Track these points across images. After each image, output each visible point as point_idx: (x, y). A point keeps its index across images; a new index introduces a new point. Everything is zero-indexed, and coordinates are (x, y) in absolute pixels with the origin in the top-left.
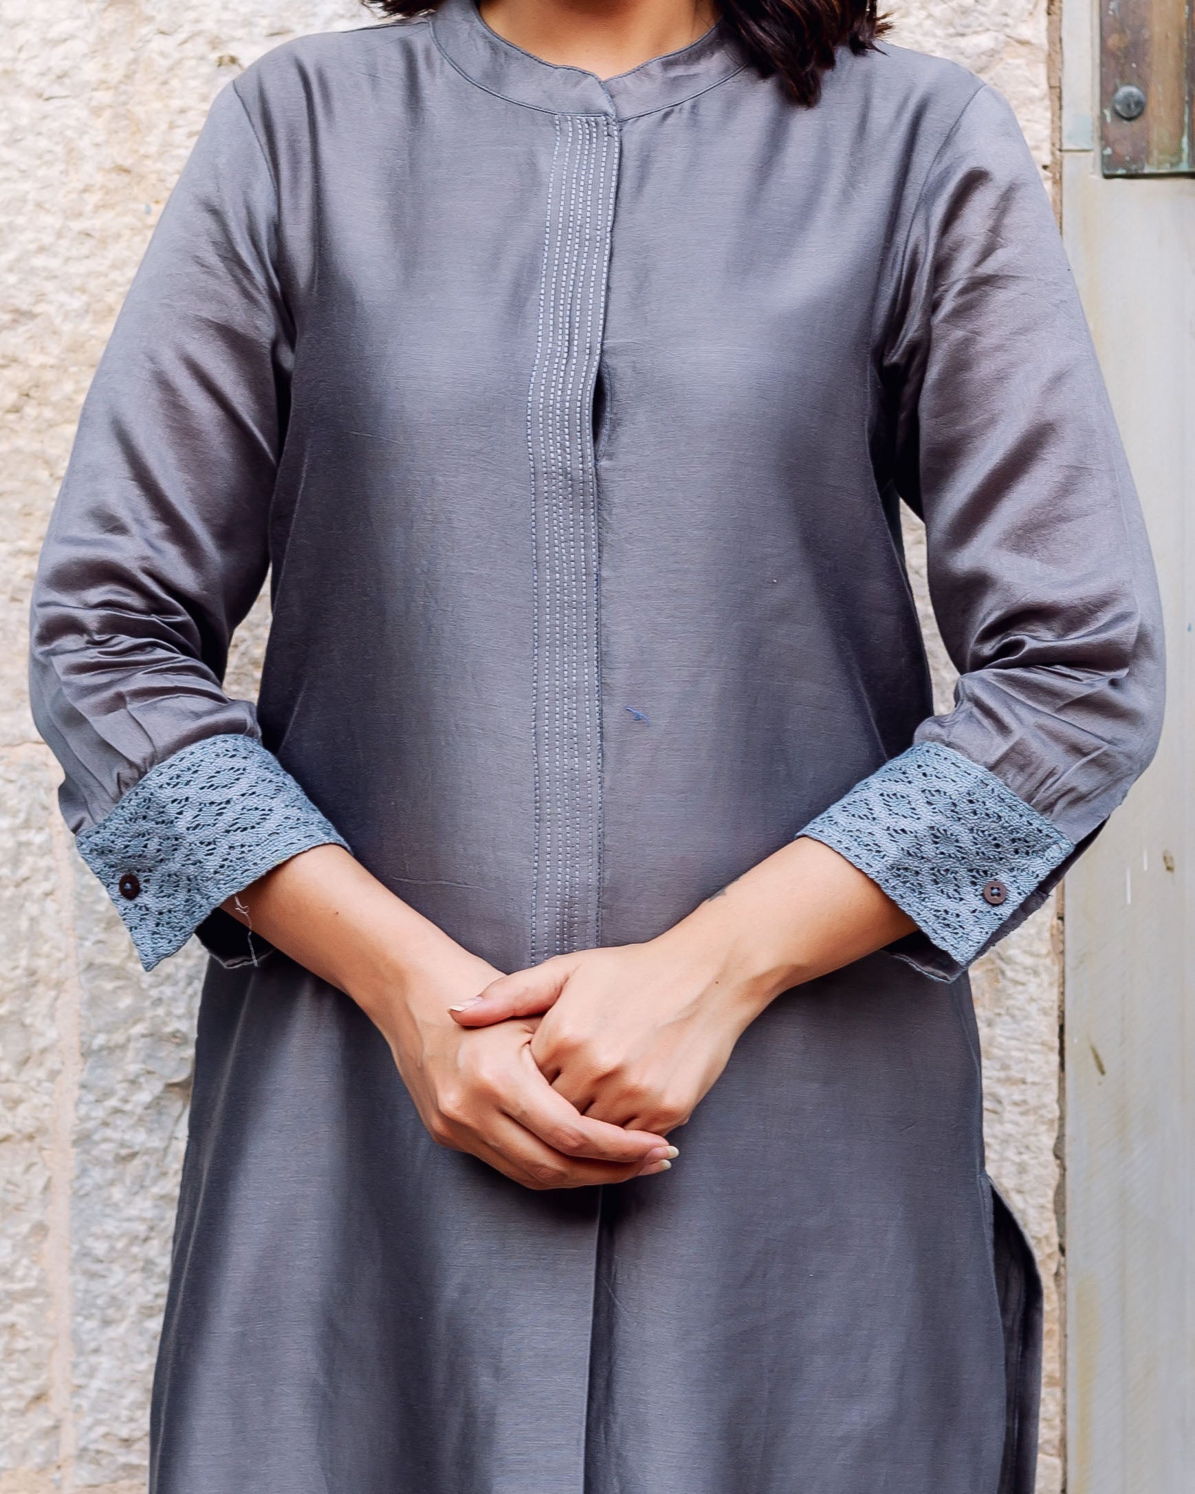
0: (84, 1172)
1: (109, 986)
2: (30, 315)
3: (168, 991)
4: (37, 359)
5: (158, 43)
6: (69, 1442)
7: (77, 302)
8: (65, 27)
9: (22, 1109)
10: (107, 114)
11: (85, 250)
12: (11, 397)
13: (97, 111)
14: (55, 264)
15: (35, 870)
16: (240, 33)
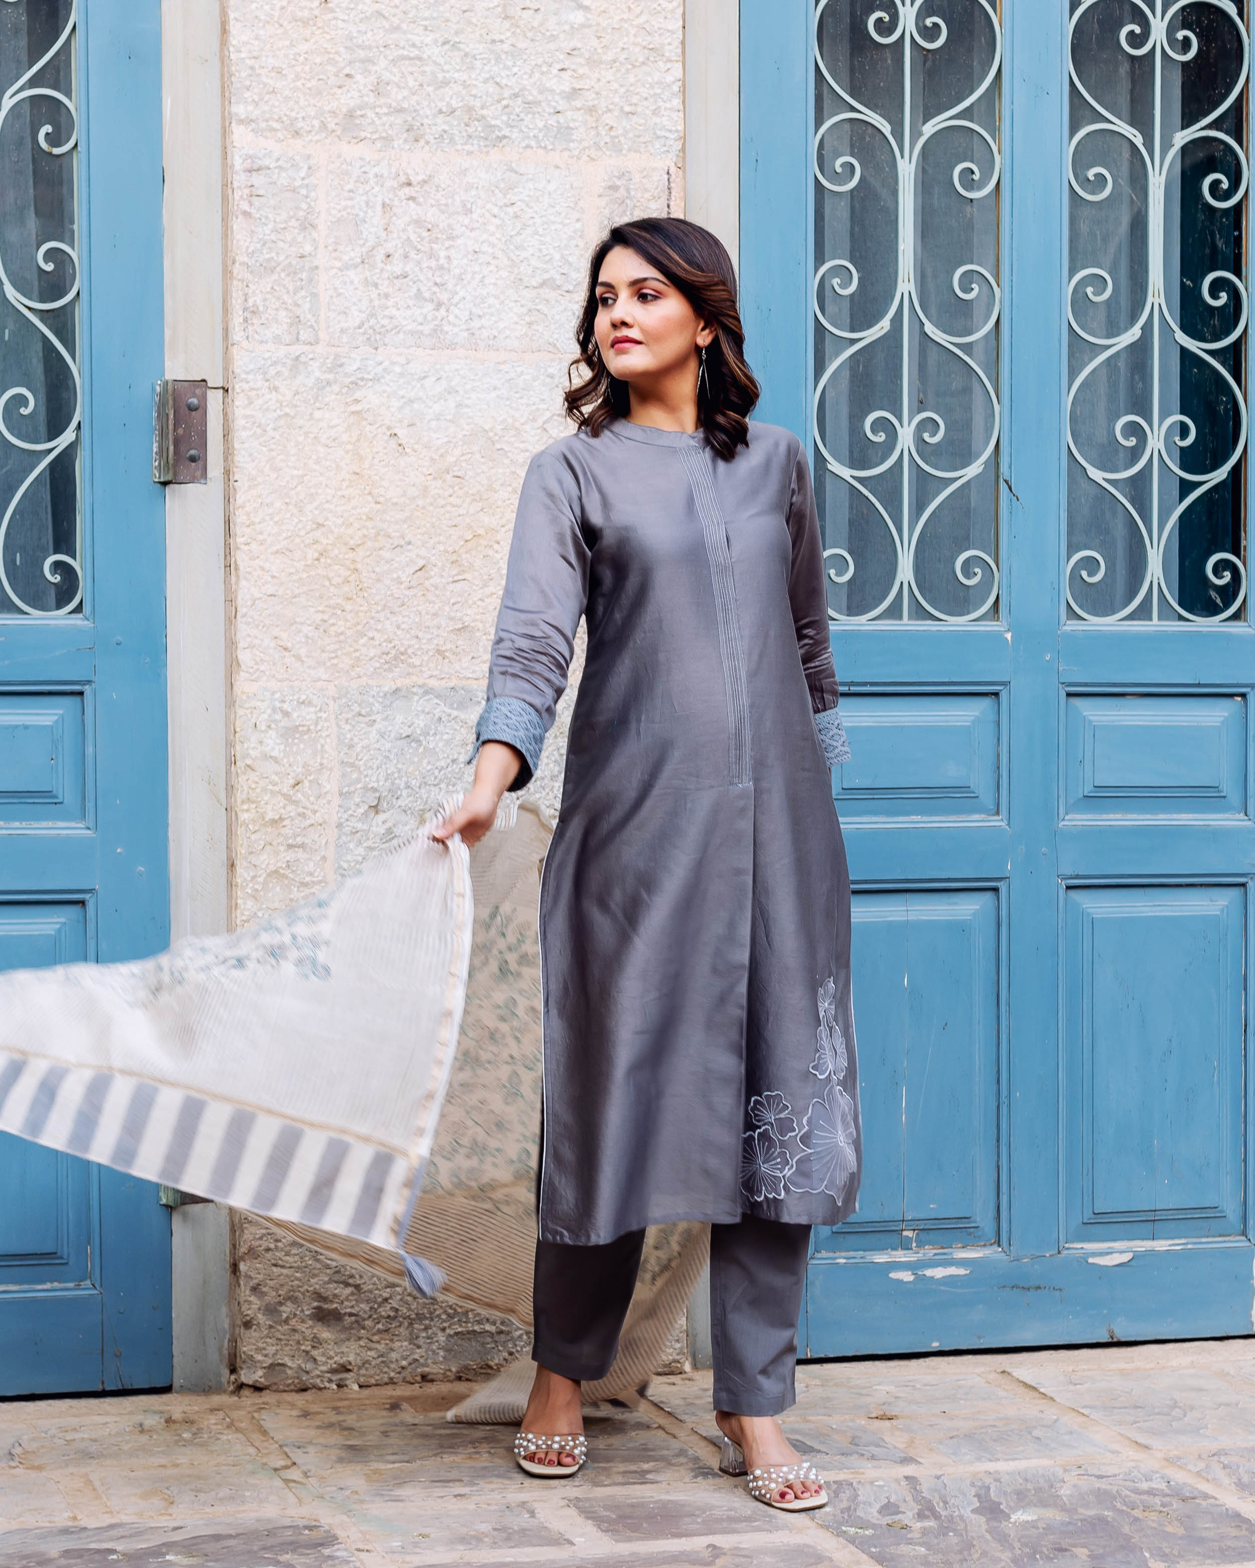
0: (340, 837)
1: (349, 770)
2: (323, 525)
3: (370, 772)
4: (325, 541)
5: (368, 428)
7: (340, 521)
8: (336, 422)
9: (317, 814)
10: (351, 453)
11: (342, 502)
12: (316, 555)
13: (347, 452)
14: (332, 507)
15: (323, 727)
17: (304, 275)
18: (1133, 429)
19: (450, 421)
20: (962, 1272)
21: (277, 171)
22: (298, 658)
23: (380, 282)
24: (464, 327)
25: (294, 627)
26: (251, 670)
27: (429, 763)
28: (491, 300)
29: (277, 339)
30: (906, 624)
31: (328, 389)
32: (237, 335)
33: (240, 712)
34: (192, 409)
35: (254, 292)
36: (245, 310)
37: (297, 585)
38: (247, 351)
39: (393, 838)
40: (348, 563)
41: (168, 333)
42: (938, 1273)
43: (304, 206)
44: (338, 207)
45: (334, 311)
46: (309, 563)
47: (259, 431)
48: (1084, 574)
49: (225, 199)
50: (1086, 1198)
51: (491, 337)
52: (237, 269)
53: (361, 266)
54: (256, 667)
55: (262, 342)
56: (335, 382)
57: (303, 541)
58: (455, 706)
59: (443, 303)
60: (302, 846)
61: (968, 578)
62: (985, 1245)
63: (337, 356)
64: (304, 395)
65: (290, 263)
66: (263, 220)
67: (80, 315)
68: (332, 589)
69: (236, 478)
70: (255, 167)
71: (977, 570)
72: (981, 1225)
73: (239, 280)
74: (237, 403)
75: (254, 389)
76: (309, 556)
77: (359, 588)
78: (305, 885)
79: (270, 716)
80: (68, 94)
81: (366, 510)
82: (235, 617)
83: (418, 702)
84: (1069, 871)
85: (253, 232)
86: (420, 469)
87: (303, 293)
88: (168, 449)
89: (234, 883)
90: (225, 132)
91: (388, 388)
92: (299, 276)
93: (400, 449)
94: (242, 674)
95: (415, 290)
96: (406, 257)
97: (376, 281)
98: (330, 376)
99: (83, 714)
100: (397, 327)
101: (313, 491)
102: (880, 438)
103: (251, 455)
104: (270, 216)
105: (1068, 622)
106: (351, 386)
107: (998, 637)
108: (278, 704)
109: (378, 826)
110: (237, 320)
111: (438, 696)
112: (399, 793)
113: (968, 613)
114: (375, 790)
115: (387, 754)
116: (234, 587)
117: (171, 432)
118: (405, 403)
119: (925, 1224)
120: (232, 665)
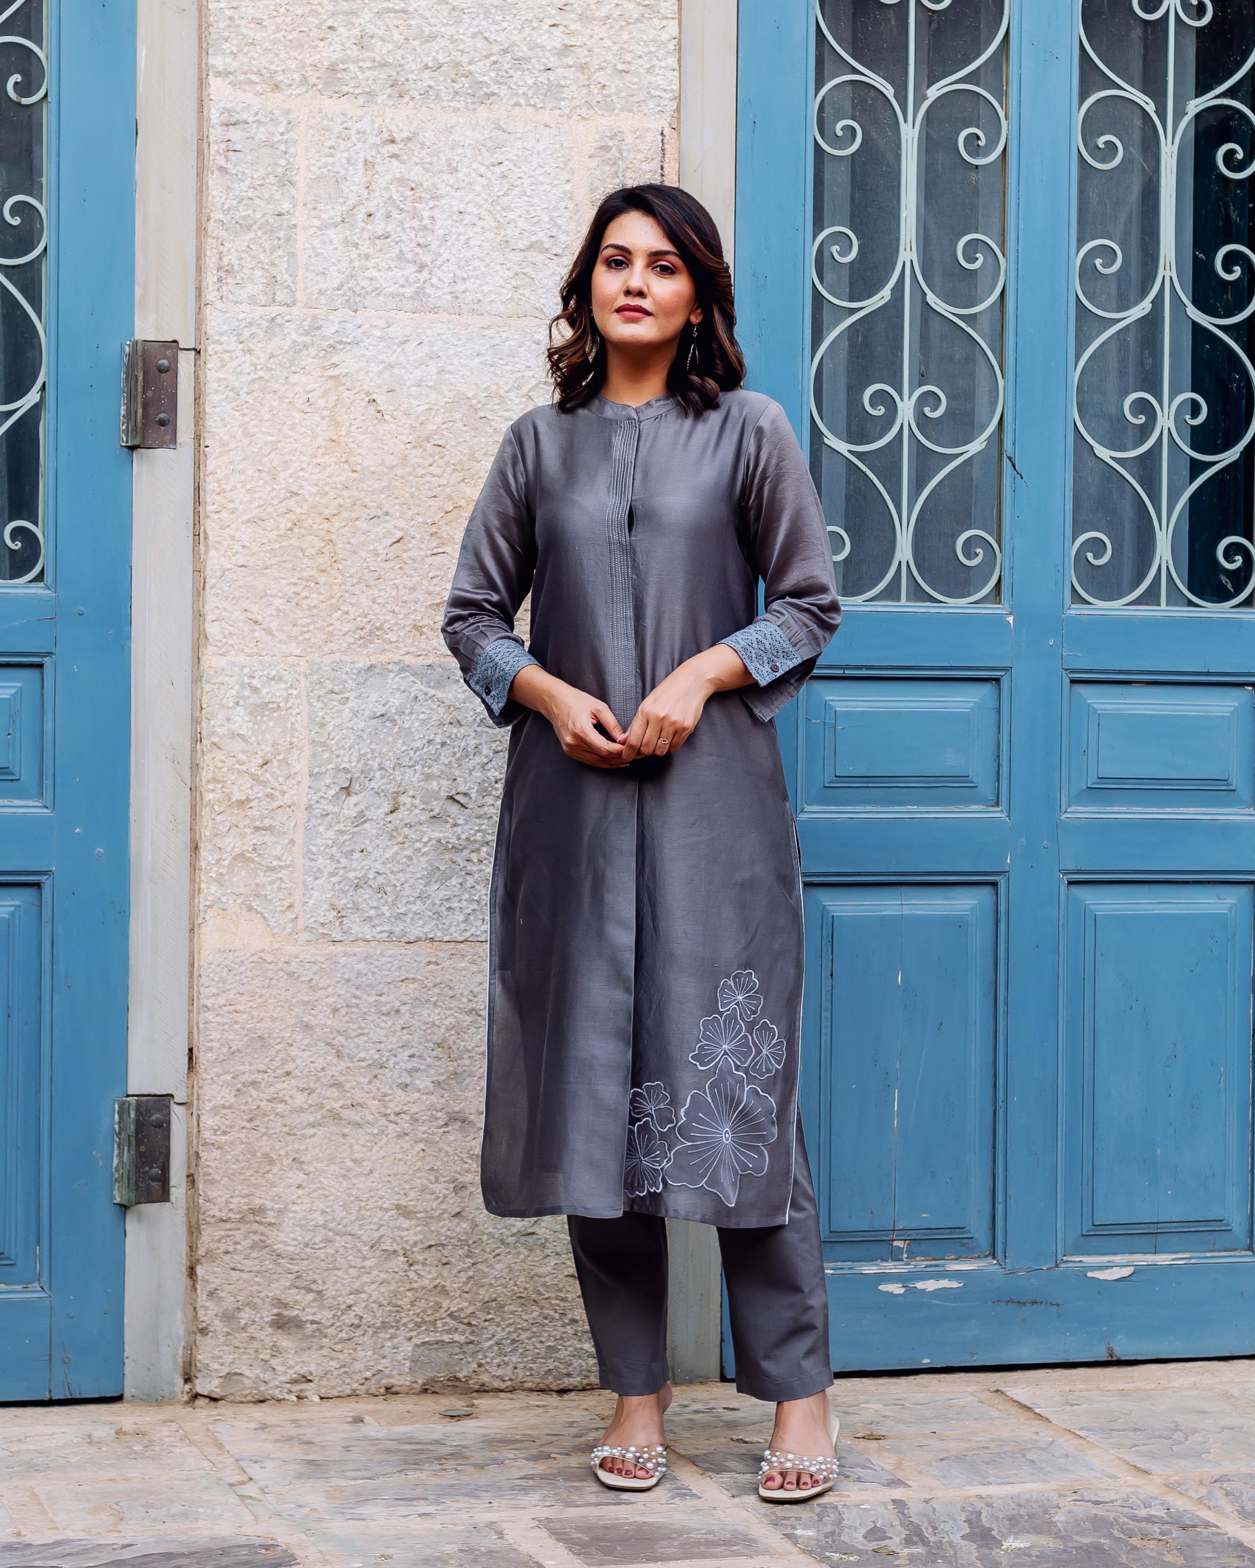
0: (309, 820)
1: (320, 750)
2: (297, 494)
3: (342, 752)
4: (299, 511)
5: (346, 393)
6: (301, 926)
7: (314, 490)
8: (313, 386)
9: (286, 795)
10: (327, 419)
11: (318, 470)
12: (289, 525)
13: (323, 418)
14: (306, 475)
15: (293, 704)
16: (377, 390)
17: (281, 234)
18: (1142, 407)
19: (431, 387)
20: (954, 1284)
21: (255, 125)
22: (269, 632)
23: (360, 242)
24: (448, 290)
25: (265, 600)
26: (219, 644)
27: (404, 743)
28: (476, 263)
29: (252, 300)
30: (904, 605)
31: (304, 352)
32: (211, 294)
33: (207, 687)
34: (162, 370)
35: (229, 251)
36: (219, 269)
37: (268, 555)
38: (220, 311)
39: (365, 822)
40: (322, 533)
41: (138, 291)
42: (930, 1285)
43: (283, 162)
44: (318, 164)
45: (312, 271)
46: (281, 532)
47: (231, 394)
48: (1090, 556)
49: (200, 154)
50: (1085, 1209)
51: (476, 301)
52: (211, 226)
53: (341, 225)
54: (224, 641)
55: (237, 302)
56: (312, 345)
57: (276, 511)
58: (432, 684)
59: (426, 265)
60: (269, 829)
61: (969, 558)
62: (979, 1257)
63: (315, 318)
64: (280, 358)
65: (267, 221)
66: (240, 176)
67: (47, 271)
68: (305, 560)
69: (207, 444)
70: (233, 121)
71: (978, 550)
72: (975, 1235)
73: (214, 238)
74: (209, 365)
75: (227, 351)
76: (282, 526)
77: (333, 560)
78: (273, 869)
79: (238, 693)
80: (39, 43)
81: (342, 479)
82: (204, 589)
83: (393, 679)
84: (1071, 866)
85: (229, 188)
86: (399, 437)
87: (280, 252)
88: (136, 412)
89: (197, 867)
90: (202, 84)
91: (367, 353)
92: (277, 234)
93: (379, 415)
94: (210, 648)
95: (397, 251)
96: (388, 216)
97: (357, 241)
98: (307, 339)
99: (43, 687)
100: (377, 289)
101: (287, 458)
102: (880, 411)
103: (223, 420)
104: (247, 171)
105: (1073, 606)
106: (329, 350)
107: (999, 620)
108: (247, 680)
109: (350, 807)
110: (210, 279)
111: (414, 674)
112: (372, 774)
113: (969, 595)
114: (346, 771)
115: (360, 733)
116: (202, 556)
117: (140, 394)
118: (385, 368)
119: (917, 1235)
120: (199, 639)
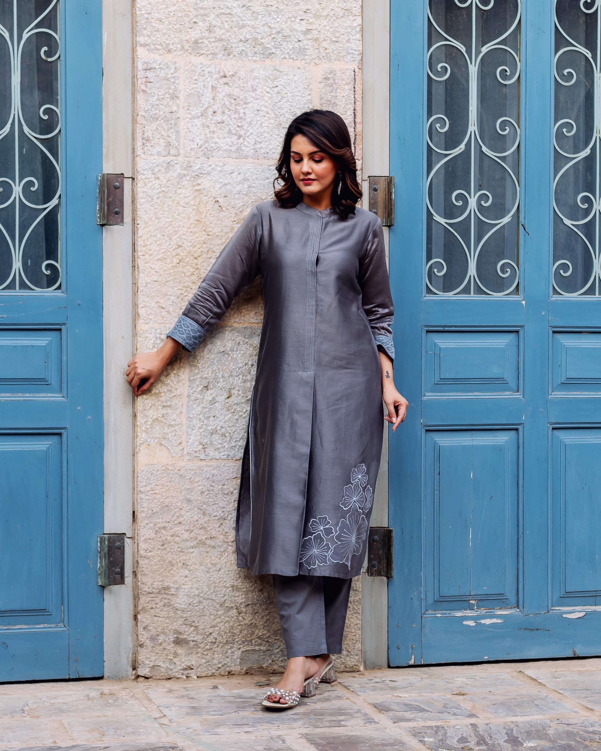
0: (189, 402)
1: (194, 368)
2: (181, 246)
3: (204, 370)
4: (182, 254)
5: (204, 198)
6: (185, 452)
7: (190, 244)
8: (188, 194)
9: (178, 390)
10: (195, 210)
11: (191, 235)
12: (178, 261)
13: (193, 210)
14: (186, 237)
16: (219, 196)
17: (173, 122)
18: (586, 200)
19: (245, 194)
20: (499, 621)
21: (159, 70)
22: (168, 312)
23: (210, 125)
24: (252, 148)
25: (166, 297)
26: (145, 319)
27: (234, 365)
28: (266, 135)
29: (159, 154)
30: (473, 296)
31: (184, 178)
32: (139, 151)
33: (139, 339)
34: (116, 188)
35: (147, 130)
36: (143, 139)
37: (168, 276)
38: (144, 159)
39: (215, 402)
40: (194, 265)
41: (104, 150)
42: (488, 622)
43: (173, 87)
44: (190, 88)
45: (187, 139)
46: (174, 265)
47: (150, 199)
48: (562, 272)
49: (133, 84)
50: (562, 585)
51: (266, 153)
52: (139, 119)
53: (201, 117)
54: (147, 317)
55: (151, 155)
56: (188, 175)
57: (171, 254)
58: (247, 336)
59: (242, 136)
60: (170, 406)
61: (503, 273)
62: (511, 608)
63: (189, 162)
64: (172, 181)
65: (166, 116)
66: (152, 94)
67: (61, 141)
68: (186, 278)
69: (138, 223)
70: (149, 68)
71: (508, 270)
72: (510, 598)
73: (140, 124)
74: (139, 185)
75: (147, 178)
76: (174, 262)
78: (172, 426)
79: (154, 341)
80: (56, 32)
81: (203, 239)
82: (137, 292)
83: (228, 334)
84: (553, 421)
85: (147, 100)
86: (230, 218)
87: (172, 131)
88: (104, 208)
89: (136, 425)
90: (134, 51)
91: (214, 178)
92: (170, 122)
93: (220, 208)
94: (140, 320)
95: (228, 129)
96: (223, 113)
97: (208, 124)
98: (185, 172)
99: (61, 340)
100: (218, 147)
101: (176, 229)
102: (460, 203)
103: (145, 211)
104: (156, 92)
105: (553, 296)
106: (195, 177)
107: (518, 303)
108: (158, 336)
109: (208, 395)
110: (139, 144)
111: (238, 332)
112: (219, 380)
113: (504, 291)
114: (206, 378)
115: (212, 360)
116: (136, 277)
117: (106, 199)
118: (223, 185)
119: (481, 597)
120: (135, 316)
